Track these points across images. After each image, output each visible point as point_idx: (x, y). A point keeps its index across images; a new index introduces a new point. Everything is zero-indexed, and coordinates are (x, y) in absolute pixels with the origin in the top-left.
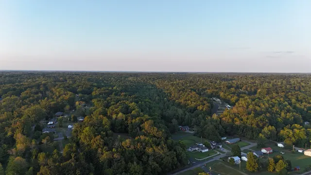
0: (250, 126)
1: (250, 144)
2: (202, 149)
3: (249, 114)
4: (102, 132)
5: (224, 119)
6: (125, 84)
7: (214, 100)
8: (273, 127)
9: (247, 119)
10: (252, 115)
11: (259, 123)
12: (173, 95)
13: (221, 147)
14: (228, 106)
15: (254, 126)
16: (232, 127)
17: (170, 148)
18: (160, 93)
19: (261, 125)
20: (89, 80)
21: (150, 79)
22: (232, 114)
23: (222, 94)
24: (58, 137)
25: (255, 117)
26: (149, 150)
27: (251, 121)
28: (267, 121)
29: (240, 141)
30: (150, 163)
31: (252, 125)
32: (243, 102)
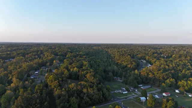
0: (158, 78)
1: (156, 90)
2: (123, 92)
3: (160, 70)
4: (60, 79)
5: (142, 73)
6: (89, 51)
7: (142, 62)
8: (174, 79)
9: (158, 74)
10: (162, 71)
11: (164, 76)
12: (116, 58)
13: (136, 90)
14: (149, 65)
15: (161, 78)
16: (147, 79)
17: (99, 90)
18: (109, 56)
19: (166, 78)
20: (69, 48)
21: (106, 48)
22: (148, 70)
23: (147, 57)
24: (38, 81)
25: (162, 73)
26: (85, 90)
27: (159, 75)
28: (170, 75)
29: (151, 87)
30: (85, 98)
31: (159, 77)
32: (158, 63)
